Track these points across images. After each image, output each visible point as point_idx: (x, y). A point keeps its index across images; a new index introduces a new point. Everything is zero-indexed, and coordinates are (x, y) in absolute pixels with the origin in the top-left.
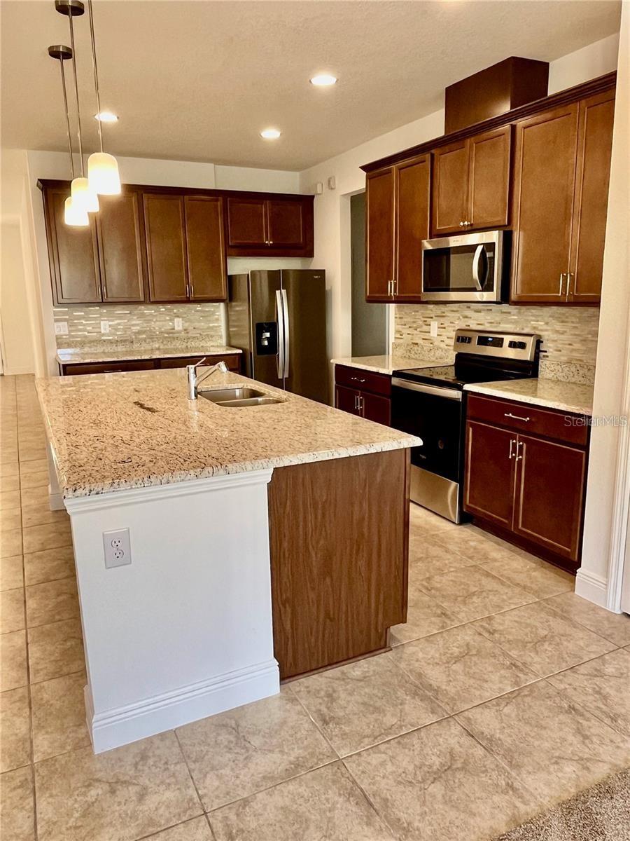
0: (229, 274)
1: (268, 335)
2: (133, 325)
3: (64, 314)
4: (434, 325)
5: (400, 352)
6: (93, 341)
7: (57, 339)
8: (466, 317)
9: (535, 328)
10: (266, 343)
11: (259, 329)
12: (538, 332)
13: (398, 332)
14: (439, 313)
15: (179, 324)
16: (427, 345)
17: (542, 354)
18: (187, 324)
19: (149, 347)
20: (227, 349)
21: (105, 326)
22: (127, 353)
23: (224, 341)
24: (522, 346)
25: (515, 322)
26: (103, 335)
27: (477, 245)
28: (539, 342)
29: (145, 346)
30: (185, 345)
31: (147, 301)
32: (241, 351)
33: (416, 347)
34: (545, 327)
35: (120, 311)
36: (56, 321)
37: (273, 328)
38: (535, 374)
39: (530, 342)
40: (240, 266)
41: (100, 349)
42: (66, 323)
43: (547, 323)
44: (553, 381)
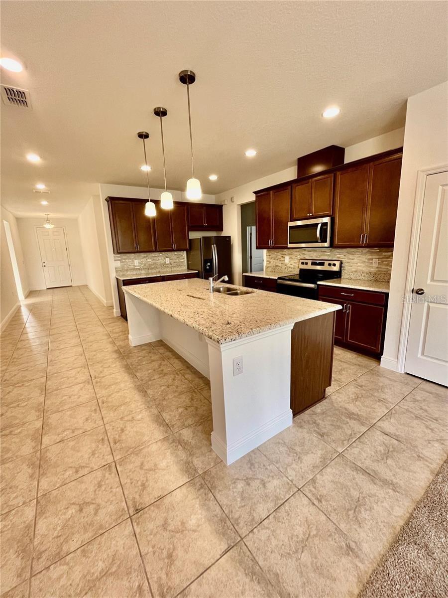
0: (190, 238)
1: (209, 264)
2: (149, 262)
3: (118, 257)
4: (287, 258)
5: (269, 269)
6: (132, 269)
7: (116, 268)
8: (304, 254)
9: (339, 258)
10: (208, 267)
11: (206, 262)
12: (342, 260)
13: (267, 261)
14: (290, 252)
15: (168, 261)
16: (284, 266)
17: (342, 268)
18: (171, 261)
19: (155, 271)
20: (188, 271)
21: (136, 262)
22: (146, 274)
23: (186, 267)
24: (334, 265)
25: (329, 255)
26: (136, 266)
27: (318, 224)
28: (341, 263)
29: (154, 271)
30: (170, 270)
31: (156, 251)
32: (197, 272)
33: (278, 267)
34: (344, 257)
35: (142, 255)
36: (115, 260)
37: (211, 261)
38: (340, 277)
39: (338, 263)
40: (194, 235)
41: (135, 272)
42: (119, 261)
43: (345, 256)
44: (349, 279)
